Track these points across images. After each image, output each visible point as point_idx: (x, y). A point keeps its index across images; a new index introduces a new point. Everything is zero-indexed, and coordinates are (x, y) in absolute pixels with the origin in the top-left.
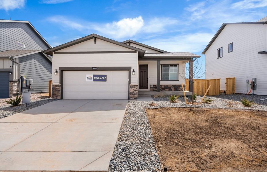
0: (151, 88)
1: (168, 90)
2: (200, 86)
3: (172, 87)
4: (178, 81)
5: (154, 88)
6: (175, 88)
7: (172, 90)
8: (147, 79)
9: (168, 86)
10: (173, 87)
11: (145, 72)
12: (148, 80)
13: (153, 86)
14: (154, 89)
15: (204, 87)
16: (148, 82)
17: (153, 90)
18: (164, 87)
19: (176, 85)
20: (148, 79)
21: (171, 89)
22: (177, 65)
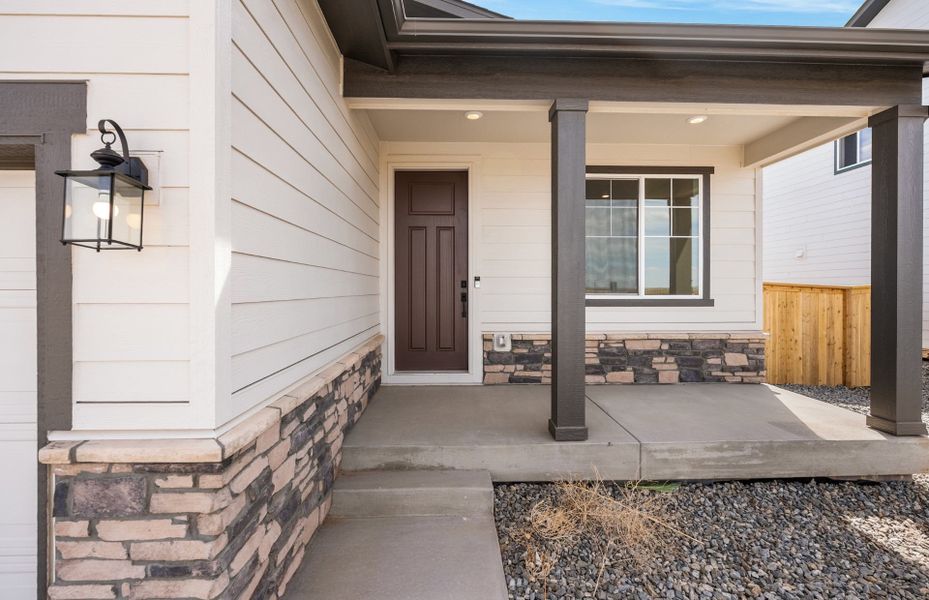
0: (491, 358)
1: (628, 375)
2: (800, 326)
3: (660, 353)
4: (708, 302)
5: (519, 359)
6: (681, 363)
7: (662, 379)
8: (459, 290)
9: (630, 346)
10: (669, 353)
11: (445, 235)
12: (465, 298)
13: (508, 348)
14: (518, 370)
15: (822, 332)
16: (465, 314)
17: (513, 380)
18: (601, 353)
19: (691, 341)
20: (465, 284)
21: (656, 374)
22: (700, 177)
